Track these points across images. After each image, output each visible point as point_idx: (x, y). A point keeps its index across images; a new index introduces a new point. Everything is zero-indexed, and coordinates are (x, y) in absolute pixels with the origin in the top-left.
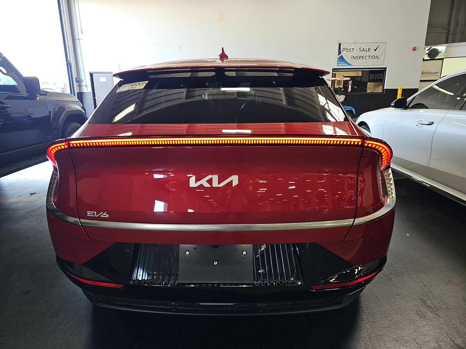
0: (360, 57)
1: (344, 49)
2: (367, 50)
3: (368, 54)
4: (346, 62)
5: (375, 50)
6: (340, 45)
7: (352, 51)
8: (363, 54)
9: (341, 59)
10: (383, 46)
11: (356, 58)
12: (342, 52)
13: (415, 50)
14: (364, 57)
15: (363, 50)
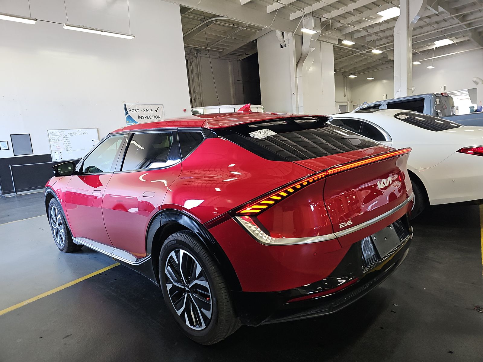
0: (146, 117)
1: (130, 110)
2: (150, 111)
3: (151, 114)
4: (134, 121)
5: (156, 111)
6: (125, 105)
7: (137, 111)
8: (147, 114)
9: (129, 118)
10: (162, 107)
11: (142, 118)
12: (128, 112)
13: (185, 111)
14: (149, 117)
15: (147, 111)
